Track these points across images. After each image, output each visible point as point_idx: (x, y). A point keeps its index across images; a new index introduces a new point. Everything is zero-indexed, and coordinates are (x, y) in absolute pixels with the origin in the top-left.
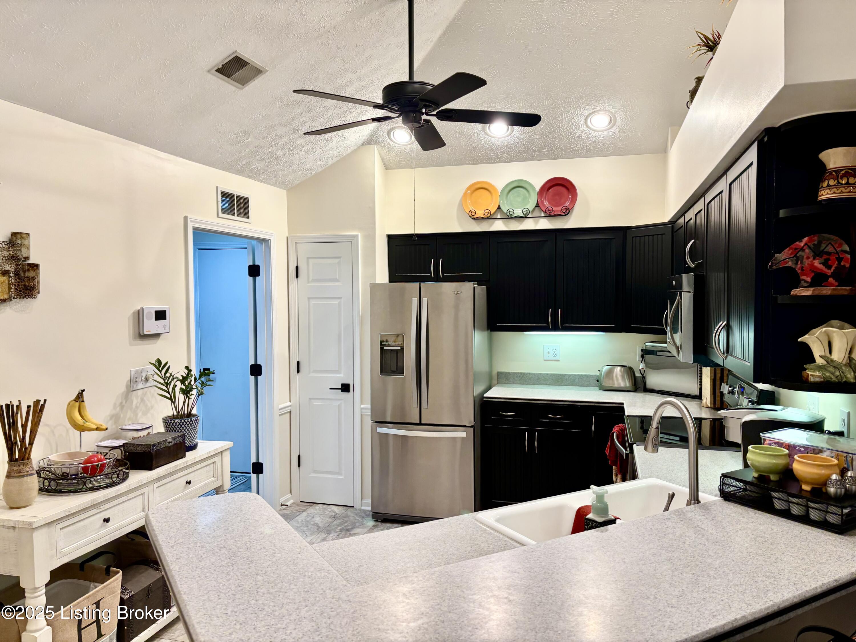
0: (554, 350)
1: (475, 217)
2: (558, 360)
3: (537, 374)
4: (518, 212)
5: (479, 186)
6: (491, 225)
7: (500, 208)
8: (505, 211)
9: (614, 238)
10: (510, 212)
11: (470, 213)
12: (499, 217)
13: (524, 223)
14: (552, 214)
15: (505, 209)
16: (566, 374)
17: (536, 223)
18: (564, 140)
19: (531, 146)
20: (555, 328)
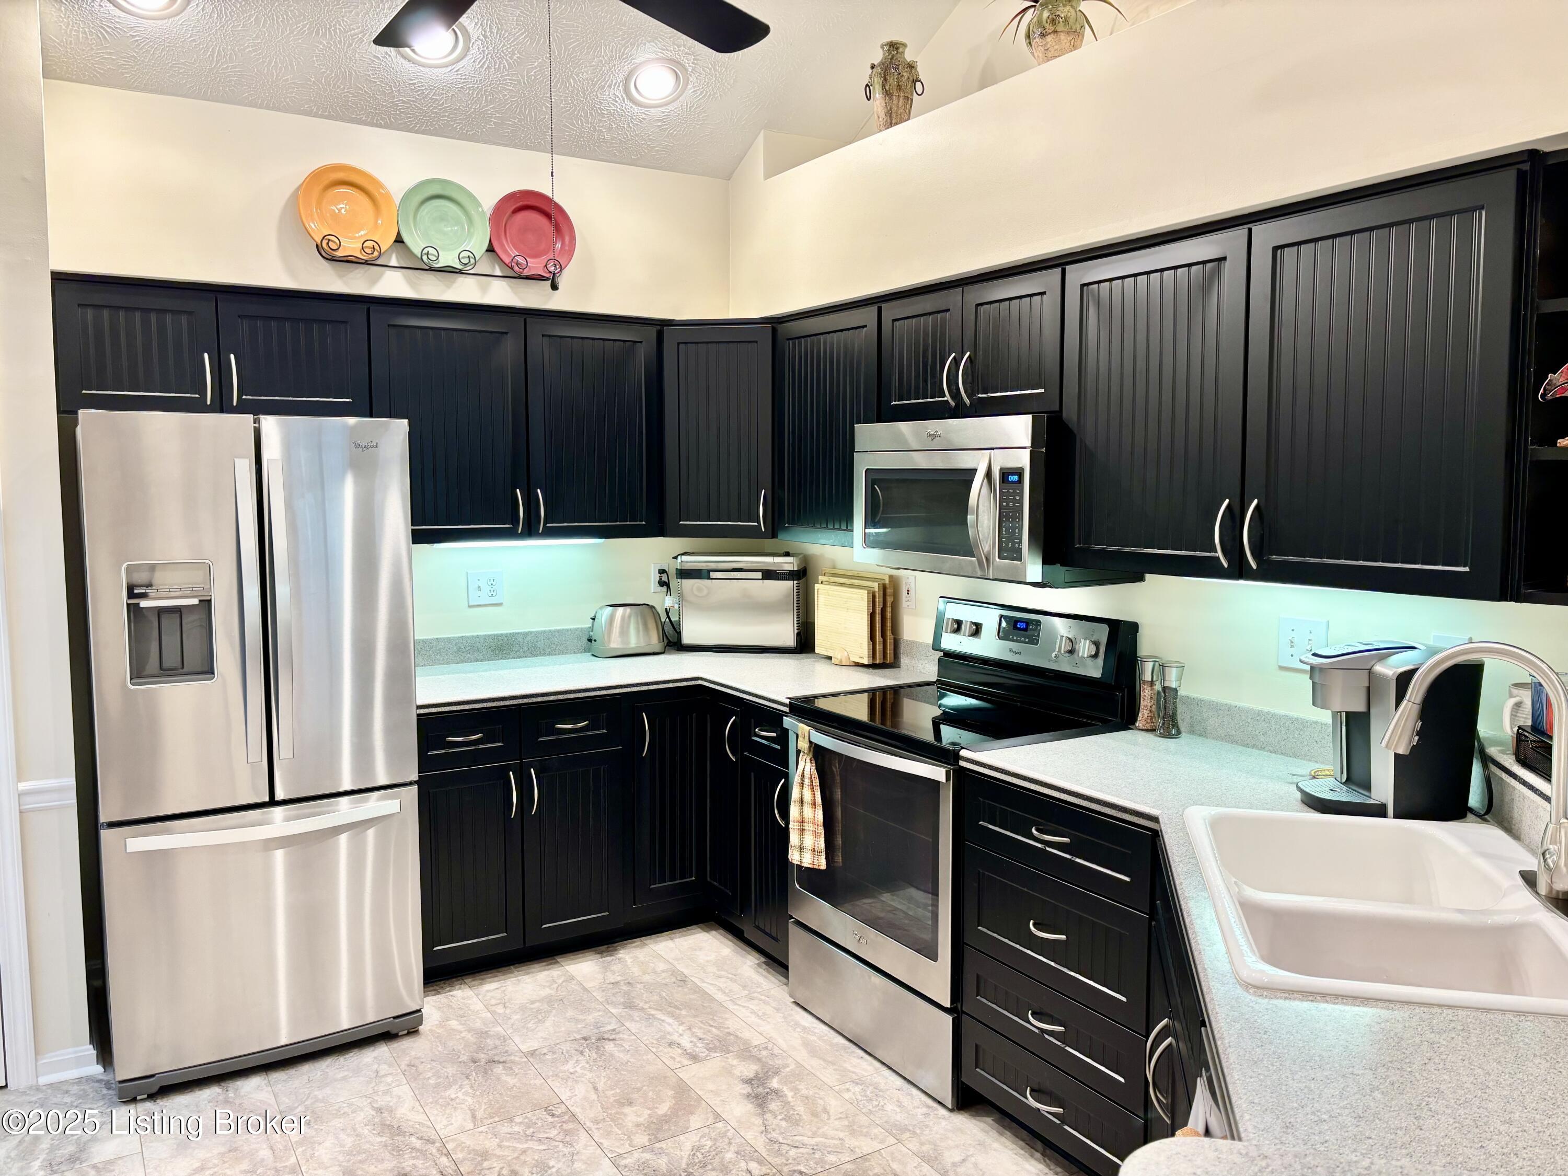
0: (491, 582)
1: (339, 254)
2: (500, 604)
3: (454, 639)
4: (448, 259)
5: (340, 175)
6: (374, 281)
7: (402, 242)
8: (417, 252)
9: (641, 342)
10: (428, 254)
11: (325, 242)
12: (394, 262)
13: (455, 285)
14: (526, 273)
15: (416, 244)
16: (518, 633)
17: (484, 289)
18: (565, 108)
19: (487, 106)
20: (530, 531)
